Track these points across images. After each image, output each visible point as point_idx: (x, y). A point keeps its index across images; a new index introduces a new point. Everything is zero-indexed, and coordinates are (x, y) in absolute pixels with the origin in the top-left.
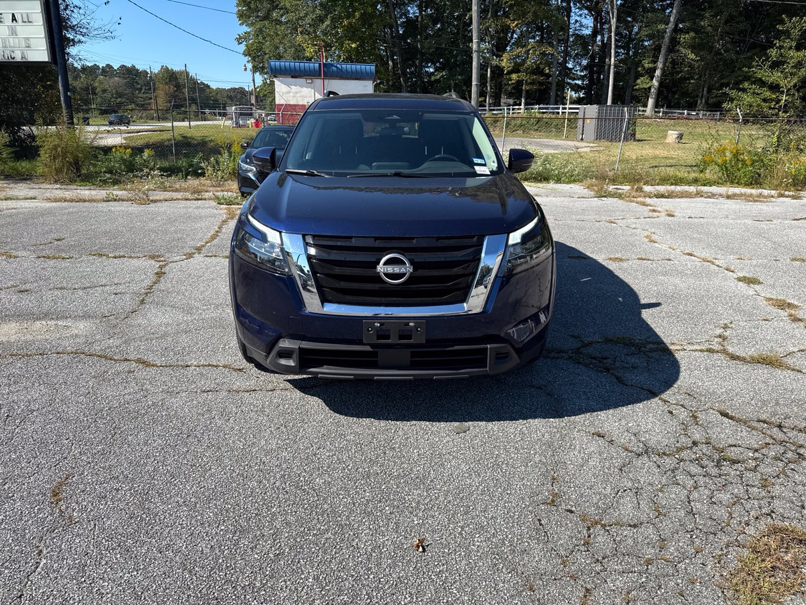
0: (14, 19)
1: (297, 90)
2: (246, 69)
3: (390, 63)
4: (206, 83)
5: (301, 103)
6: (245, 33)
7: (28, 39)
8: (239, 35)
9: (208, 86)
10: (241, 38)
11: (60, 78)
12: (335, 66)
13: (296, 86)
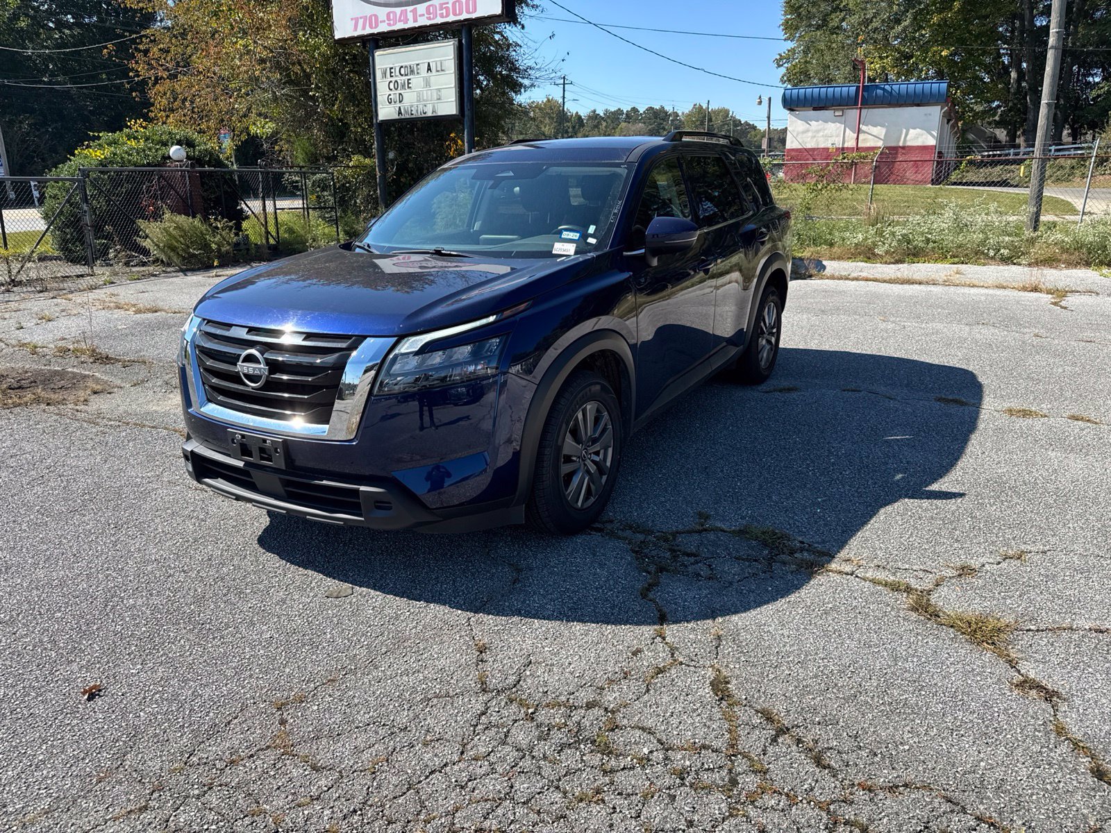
0: (429, 69)
1: (820, 127)
2: (760, 103)
3: (1014, 75)
4: (751, 123)
5: (822, 146)
6: (789, 51)
7: (439, 90)
8: (780, 55)
9: (754, 128)
10: (781, 58)
11: (466, 133)
12: (881, 89)
13: (818, 121)
